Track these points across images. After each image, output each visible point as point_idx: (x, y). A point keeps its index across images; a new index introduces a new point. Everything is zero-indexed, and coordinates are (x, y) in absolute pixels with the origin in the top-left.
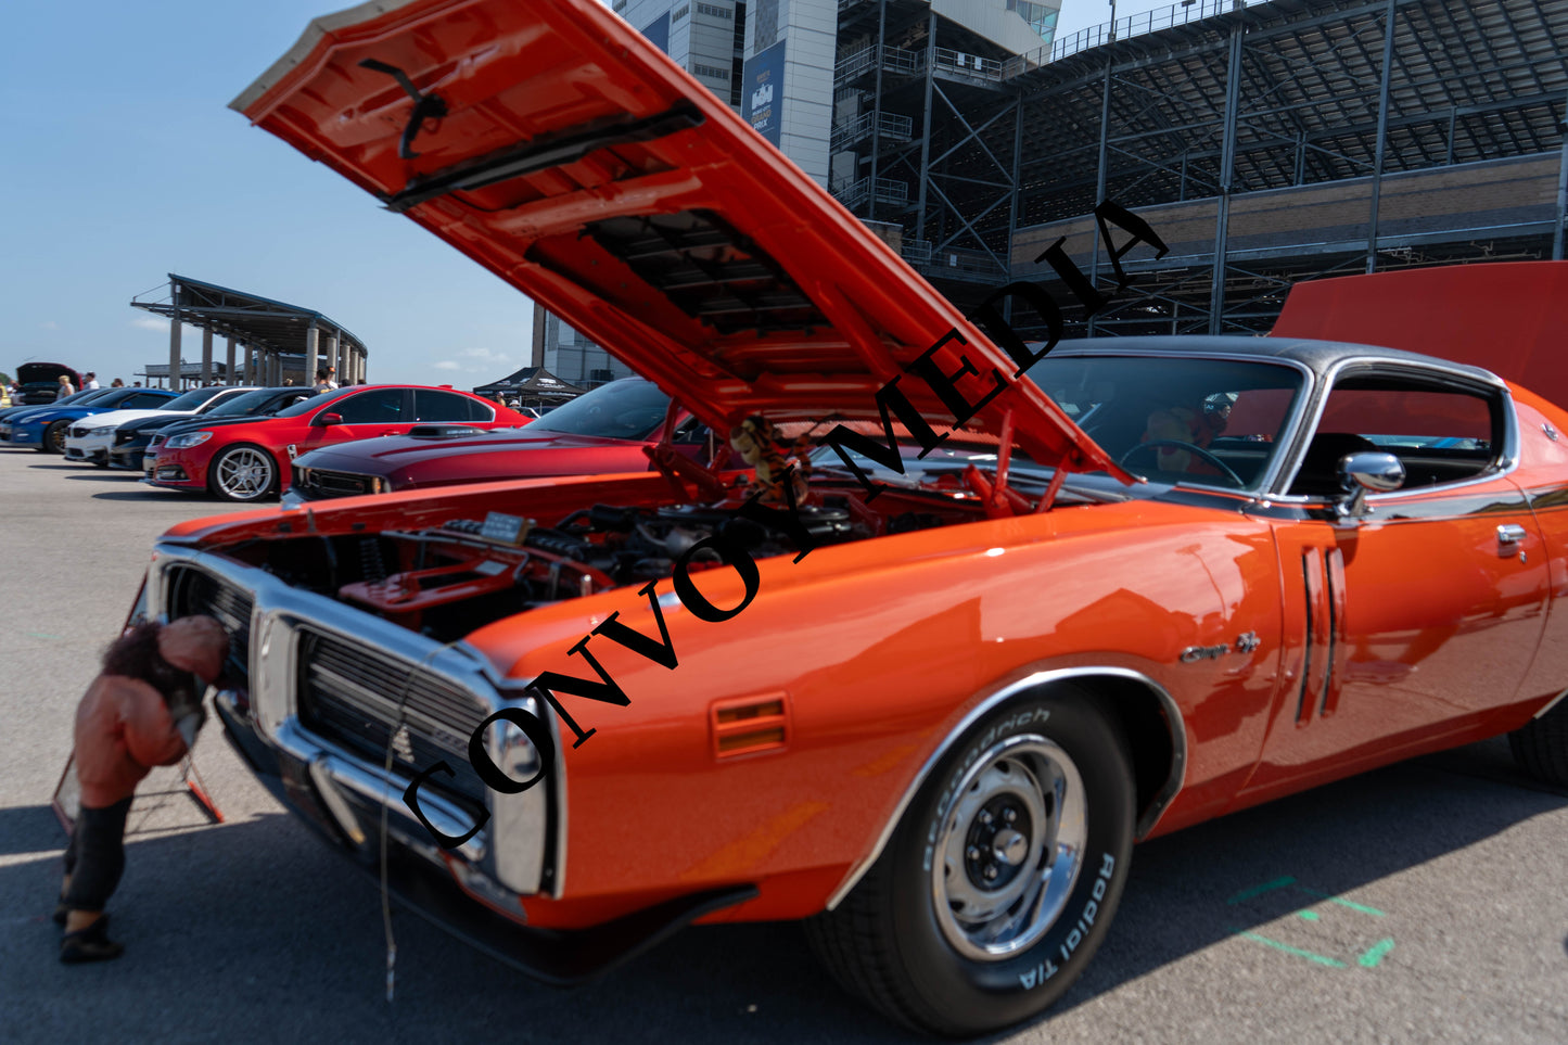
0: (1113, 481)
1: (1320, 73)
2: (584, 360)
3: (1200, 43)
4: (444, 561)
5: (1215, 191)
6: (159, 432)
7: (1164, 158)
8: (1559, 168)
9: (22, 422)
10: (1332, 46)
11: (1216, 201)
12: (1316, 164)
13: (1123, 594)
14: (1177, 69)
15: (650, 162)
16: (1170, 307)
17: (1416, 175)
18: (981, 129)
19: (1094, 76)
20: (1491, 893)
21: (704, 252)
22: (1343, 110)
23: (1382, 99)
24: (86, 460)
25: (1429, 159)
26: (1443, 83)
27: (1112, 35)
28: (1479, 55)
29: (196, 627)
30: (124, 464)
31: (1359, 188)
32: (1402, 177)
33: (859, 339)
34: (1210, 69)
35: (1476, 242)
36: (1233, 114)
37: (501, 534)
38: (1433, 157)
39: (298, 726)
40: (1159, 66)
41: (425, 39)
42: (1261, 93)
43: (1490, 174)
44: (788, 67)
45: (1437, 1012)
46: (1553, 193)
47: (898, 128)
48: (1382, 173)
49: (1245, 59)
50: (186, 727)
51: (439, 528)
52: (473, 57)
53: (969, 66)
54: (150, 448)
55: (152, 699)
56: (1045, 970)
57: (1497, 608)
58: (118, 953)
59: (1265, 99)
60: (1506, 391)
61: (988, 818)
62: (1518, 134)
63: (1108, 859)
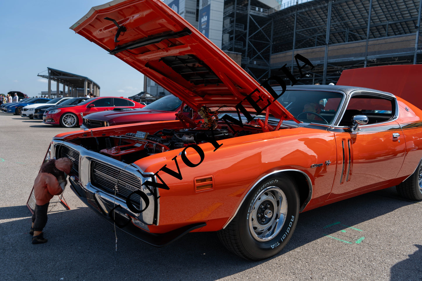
0: (294, 122)
1: (352, 12)
2: (157, 90)
3: (320, 4)
4: (126, 143)
5: (324, 44)
6: (47, 109)
7: (311, 35)
8: (416, 38)
9: (10, 107)
10: (355, 5)
11: (325, 47)
12: (351, 37)
13: (298, 151)
14: (314, 11)
15: (177, 43)
16: (312, 75)
17: (378, 40)
18: (263, 27)
19: (292, 13)
20: (389, 226)
21: (190, 65)
22: (358, 22)
23: (369, 19)
24: (27, 117)
25: (381, 35)
26: (385, 15)
27: (297, 2)
28: (395, 8)
29: (64, 160)
30: (38, 118)
31: (363, 43)
32: (374, 40)
33: (230, 87)
34: (323, 11)
35: (393, 57)
36: (329, 23)
37: (141, 136)
38: (382, 35)
39: (91, 185)
40: (310, 11)
41: (121, 13)
42: (337, 18)
43: (397, 39)
44: (211, 11)
45: (374, 254)
46: (414, 44)
47: (240, 27)
48: (369, 39)
49: (333, 9)
50: (62, 185)
51: (124, 135)
52: (133, 17)
53: (259, 11)
54: (44, 114)
55: (54, 178)
56: (277, 244)
57: (395, 154)
58: (46, 241)
59: (338, 19)
60: (396, 99)
61: (263, 207)
62: (405, 29)
63: (293, 217)
